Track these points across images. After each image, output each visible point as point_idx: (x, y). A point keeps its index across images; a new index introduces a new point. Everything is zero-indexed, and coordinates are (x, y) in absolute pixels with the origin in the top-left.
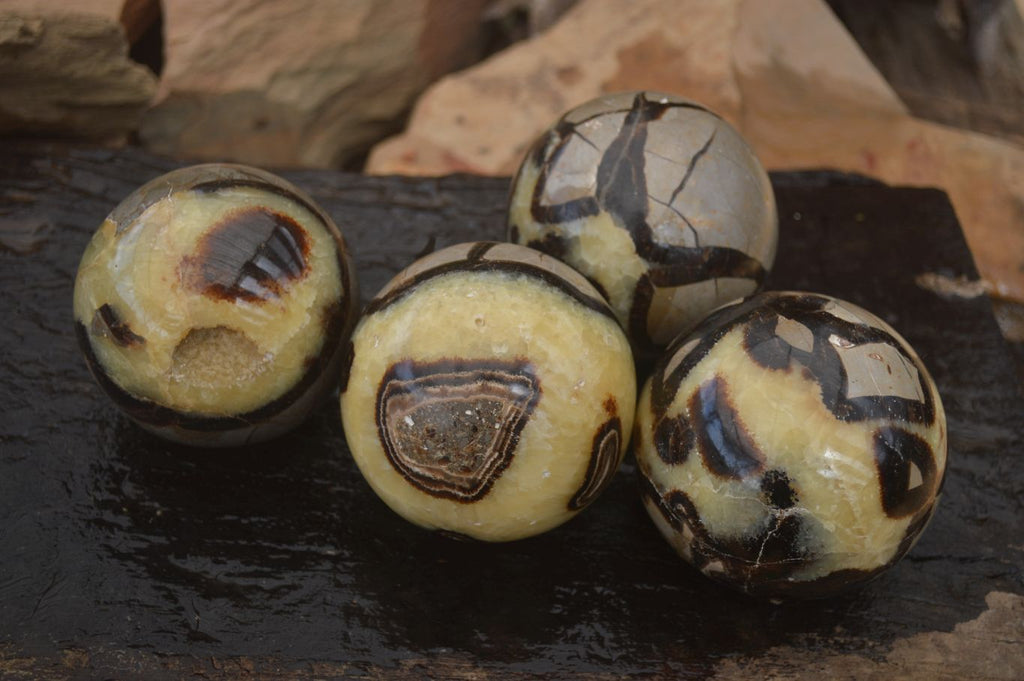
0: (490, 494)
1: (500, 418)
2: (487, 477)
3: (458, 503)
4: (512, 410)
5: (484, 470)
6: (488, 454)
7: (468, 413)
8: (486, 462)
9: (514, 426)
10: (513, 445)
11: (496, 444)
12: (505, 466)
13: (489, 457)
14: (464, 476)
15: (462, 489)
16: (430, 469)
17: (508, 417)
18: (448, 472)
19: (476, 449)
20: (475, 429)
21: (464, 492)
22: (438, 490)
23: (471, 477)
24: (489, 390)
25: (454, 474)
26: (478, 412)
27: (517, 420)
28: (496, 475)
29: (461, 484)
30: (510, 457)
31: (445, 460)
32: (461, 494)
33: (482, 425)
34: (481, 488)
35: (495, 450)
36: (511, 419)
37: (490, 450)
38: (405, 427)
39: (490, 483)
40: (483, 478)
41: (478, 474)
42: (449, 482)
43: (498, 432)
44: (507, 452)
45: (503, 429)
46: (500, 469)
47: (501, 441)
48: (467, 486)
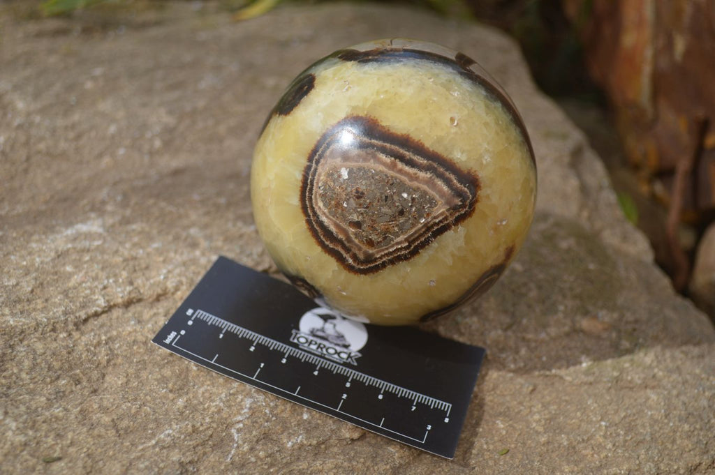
0: (376, 274)
1: (428, 215)
2: (384, 259)
3: (342, 267)
4: (442, 214)
5: (386, 252)
6: (398, 239)
7: (405, 195)
8: (393, 246)
9: (436, 228)
10: (424, 245)
11: (412, 235)
12: (406, 258)
13: (398, 243)
14: (365, 248)
15: (355, 257)
16: (337, 226)
17: (435, 218)
18: (353, 237)
19: (391, 230)
20: (401, 213)
21: (354, 261)
22: (331, 246)
23: (371, 251)
24: (434, 186)
25: (356, 241)
26: (413, 199)
27: (441, 224)
28: (392, 262)
29: (357, 252)
30: (414, 253)
31: (357, 225)
32: (351, 261)
33: (410, 213)
34: (372, 265)
35: (406, 240)
36: (437, 221)
37: (402, 238)
38: (336, 176)
39: (384, 265)
40: (381, 258)
41: (378, 252)
42: (347, 245)
43: (420, 226)
44: (416, 247)
45: (425, 225)
46: (399, 259)
47: (417, 235)
48: (361, 256)
